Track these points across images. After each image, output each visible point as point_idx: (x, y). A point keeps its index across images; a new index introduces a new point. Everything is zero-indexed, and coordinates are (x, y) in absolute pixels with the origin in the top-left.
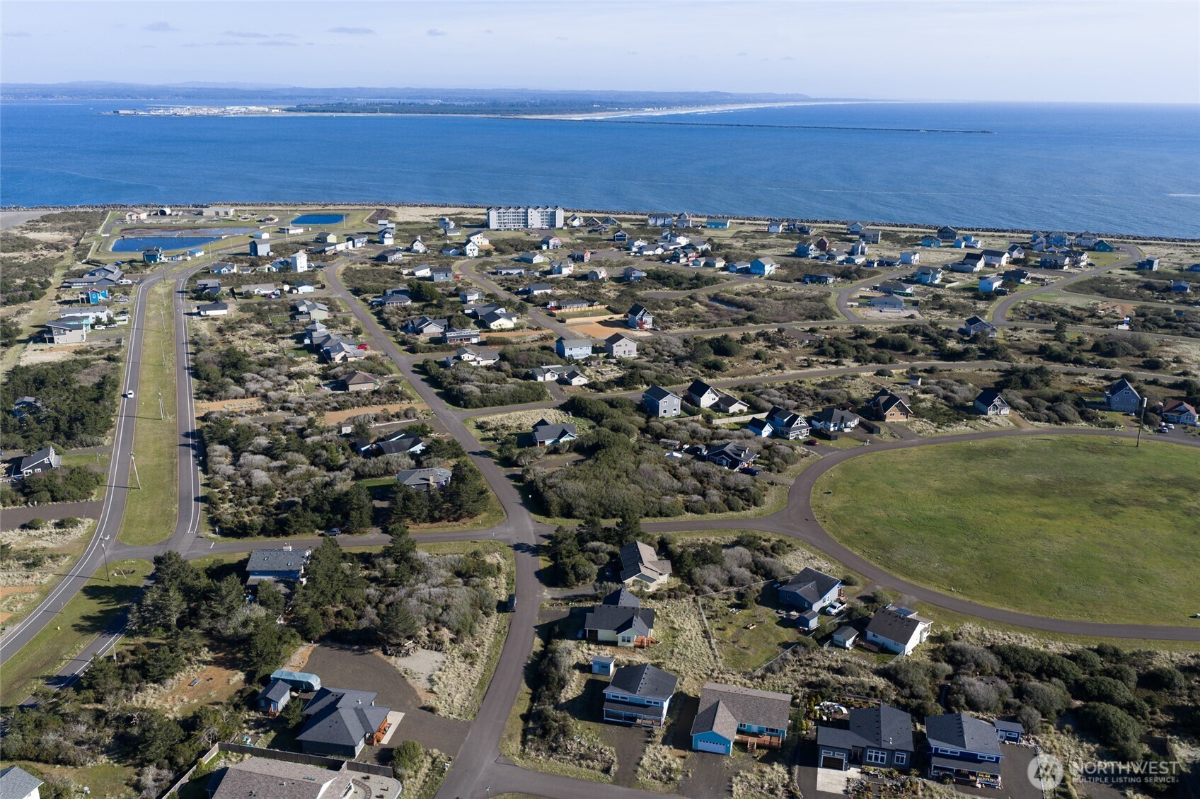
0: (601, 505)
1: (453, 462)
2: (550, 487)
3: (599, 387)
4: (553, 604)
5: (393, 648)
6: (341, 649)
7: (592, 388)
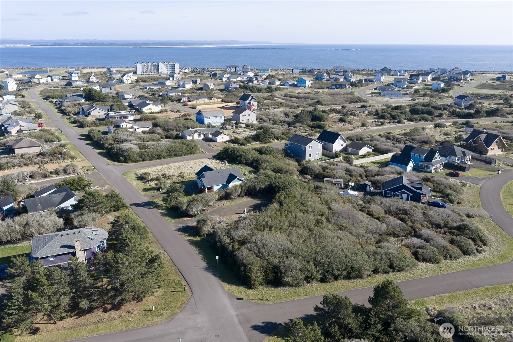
0: (317, 264)
1: (111, 217)
2: (242, 243)
3: (240, 142)
7: (235, 143)
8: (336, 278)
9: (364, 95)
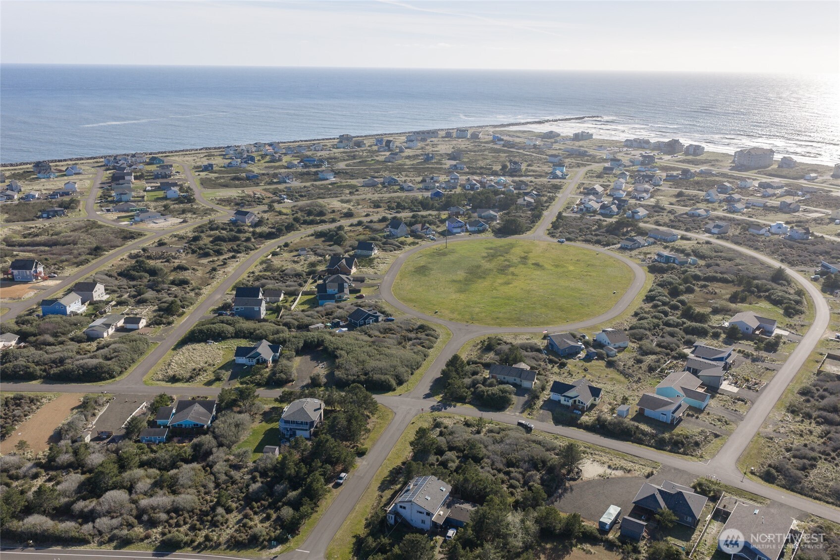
4: (529, 414)
5: (571, 475)
6: (560, 497)
7: (161, 324)
8: (415, 369)
9: (113, 223)
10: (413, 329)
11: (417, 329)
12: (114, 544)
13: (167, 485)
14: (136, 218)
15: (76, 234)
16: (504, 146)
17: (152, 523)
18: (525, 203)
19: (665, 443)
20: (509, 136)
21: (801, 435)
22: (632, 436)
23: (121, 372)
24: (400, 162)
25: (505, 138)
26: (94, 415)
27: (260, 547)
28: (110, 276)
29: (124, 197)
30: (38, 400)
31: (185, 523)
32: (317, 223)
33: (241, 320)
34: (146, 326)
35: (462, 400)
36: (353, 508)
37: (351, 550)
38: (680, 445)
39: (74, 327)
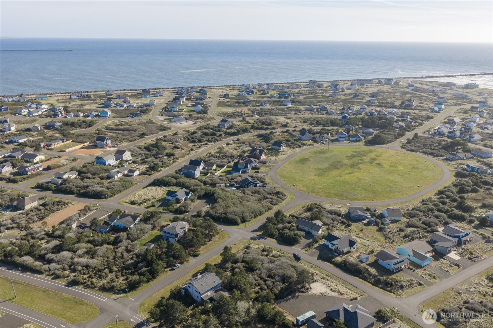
0: (252, 213)
3: (148, 173)
4: (306, 251)
5: (303, 289)
6: (287, 300)
7: (145, 175)
8: (258, 216)
9: (161, 122)
10: (272, 193)
11: (274, 193)
12: (52, 277)
13: (92, 254)
14: (172, 120)
15: (139, 126)
16: (412, 90)
17: (74, 271)
18: (398, 126)
19: (380, 282)
20: (421, 84)
21: (484, 295)
22: (361, 274)
23: (112, 196)
24: (338, 97)
25: (416, 85)
26: (85, 215)
27: (113, 293)
28: (139, 148)
29: (173, 109)
30: (67, 204)
31: (88, 274)
32: (264, 129)
33: (183, 177)
34: (139, 175)
35: (272, 236)
36: (172, 283)
37: (155, 304)
38: (389, 286)
39: (104, 171)
